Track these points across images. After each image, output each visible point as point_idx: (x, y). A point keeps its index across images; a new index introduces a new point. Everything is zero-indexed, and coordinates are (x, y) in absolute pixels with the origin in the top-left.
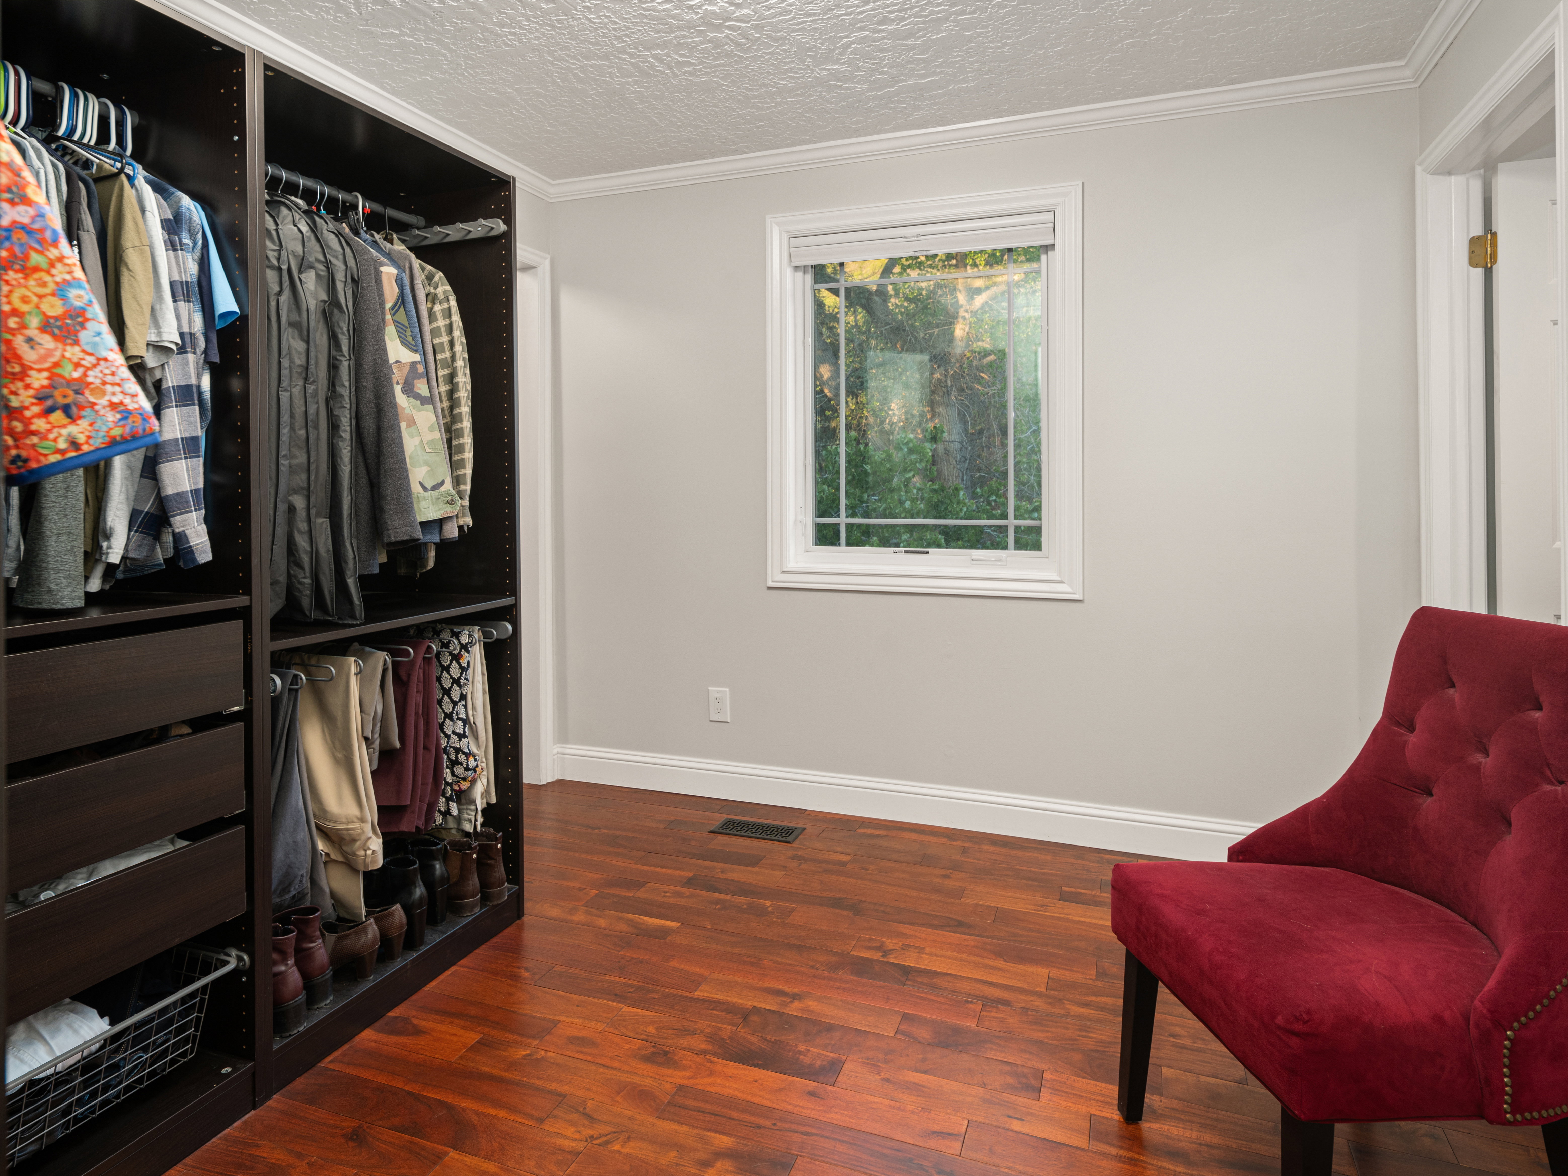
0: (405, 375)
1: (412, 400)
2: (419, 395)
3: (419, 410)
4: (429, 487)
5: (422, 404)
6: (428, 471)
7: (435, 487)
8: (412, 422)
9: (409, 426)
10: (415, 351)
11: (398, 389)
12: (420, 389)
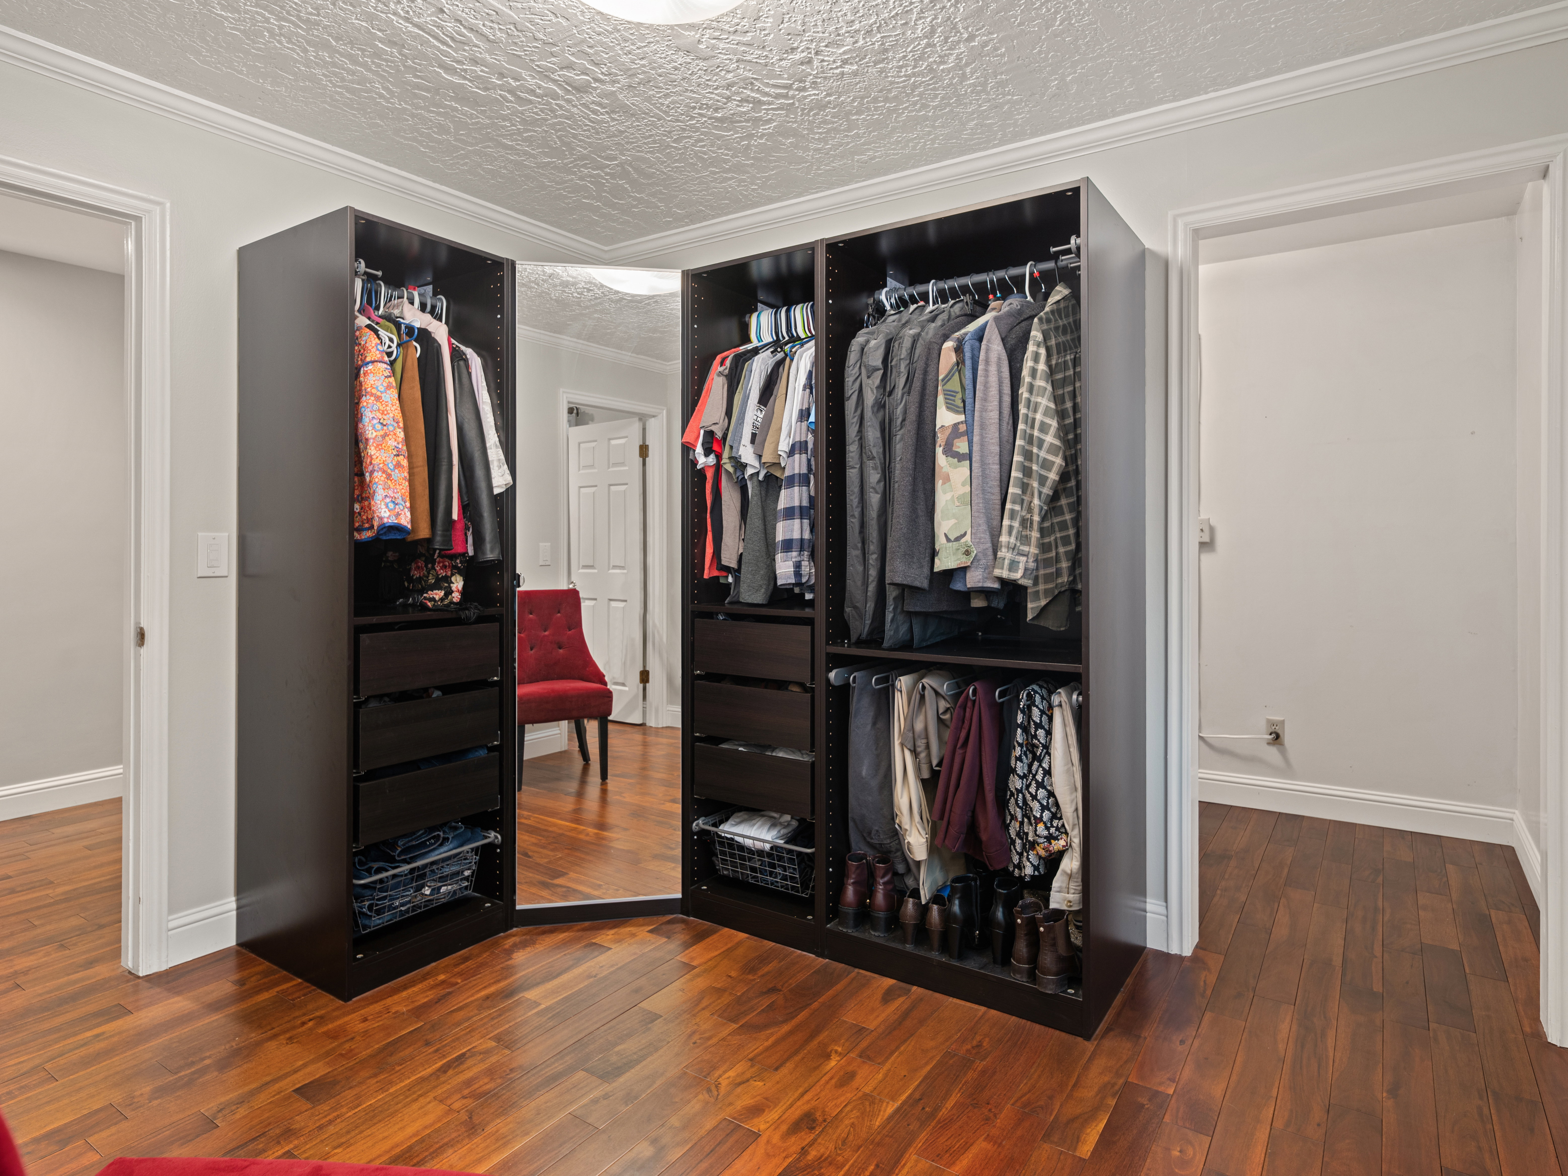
0: (946, 437)
1: (950, 459)
2: (958, 453)
3: (956, 467)
4: (952, 538)
5: (959, 461)
6: (955, 524)
7: (958, 539)
8: (947, 479)
9: (944, 483)
10: (957, 412)
11: (939, 451)
12: (959, 447)
